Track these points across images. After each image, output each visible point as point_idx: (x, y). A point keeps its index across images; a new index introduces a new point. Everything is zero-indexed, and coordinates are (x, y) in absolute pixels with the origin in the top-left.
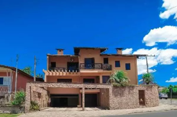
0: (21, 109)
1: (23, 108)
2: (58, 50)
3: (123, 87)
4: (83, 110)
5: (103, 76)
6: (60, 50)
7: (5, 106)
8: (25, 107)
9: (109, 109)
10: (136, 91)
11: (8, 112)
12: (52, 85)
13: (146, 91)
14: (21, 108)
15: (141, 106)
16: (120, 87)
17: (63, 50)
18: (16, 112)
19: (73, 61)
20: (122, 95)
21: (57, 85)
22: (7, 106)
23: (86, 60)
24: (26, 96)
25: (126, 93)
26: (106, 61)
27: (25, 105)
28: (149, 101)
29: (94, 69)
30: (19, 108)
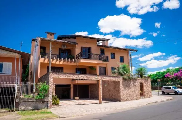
0: (44, 104)
1: (46, 103)
2: (48, 33)
3: (130, 79)
4: (100, 103)
5: (99, 67)
6: (51, 34)
7: (26, 101)
8: (48, 102)
9: (120, 101)
10: (138, 84)
11: (30, 108)
12: (74, 77)
13: (144, 84)
14: (44, 102)
15: (142, 97)
16: (128, 80)
17: (54, 34)
18: (39, 108)
19: (65, 47)
20: (129, 87)
21: (79, 77)
22: (30, 100)
23: (83, 49)
24: (50, 89)
25: (131, 86)
26: (102, 52)
27: (49, 99)
28: (146, 92)
29: (91, 59)
30: (42, 103)
